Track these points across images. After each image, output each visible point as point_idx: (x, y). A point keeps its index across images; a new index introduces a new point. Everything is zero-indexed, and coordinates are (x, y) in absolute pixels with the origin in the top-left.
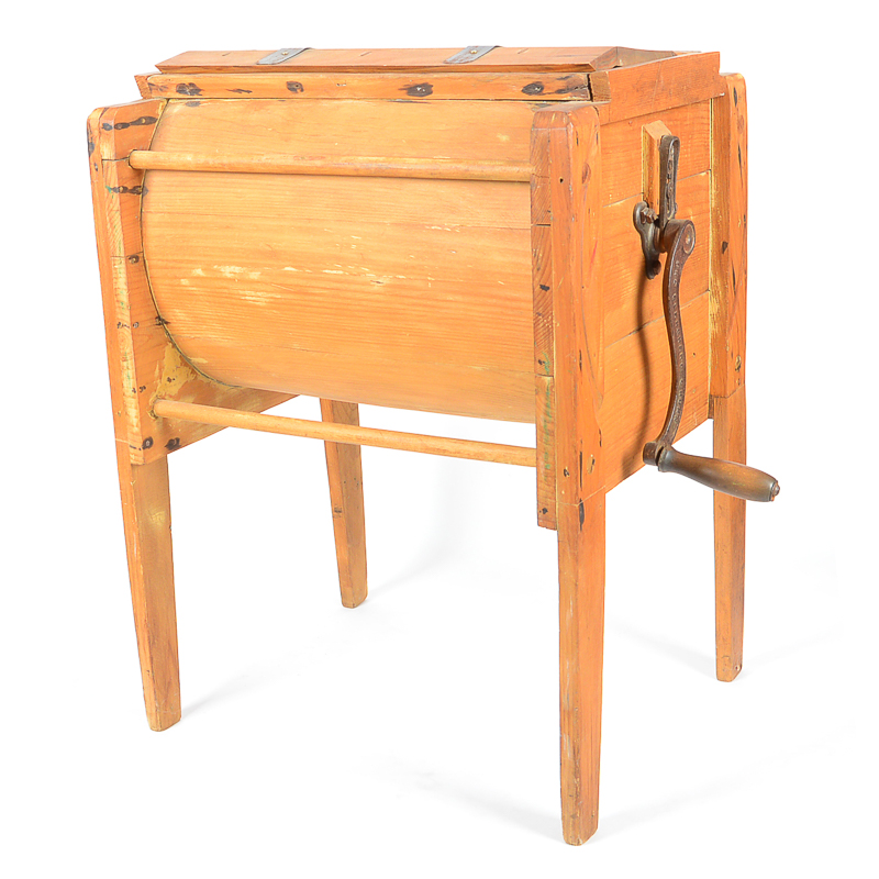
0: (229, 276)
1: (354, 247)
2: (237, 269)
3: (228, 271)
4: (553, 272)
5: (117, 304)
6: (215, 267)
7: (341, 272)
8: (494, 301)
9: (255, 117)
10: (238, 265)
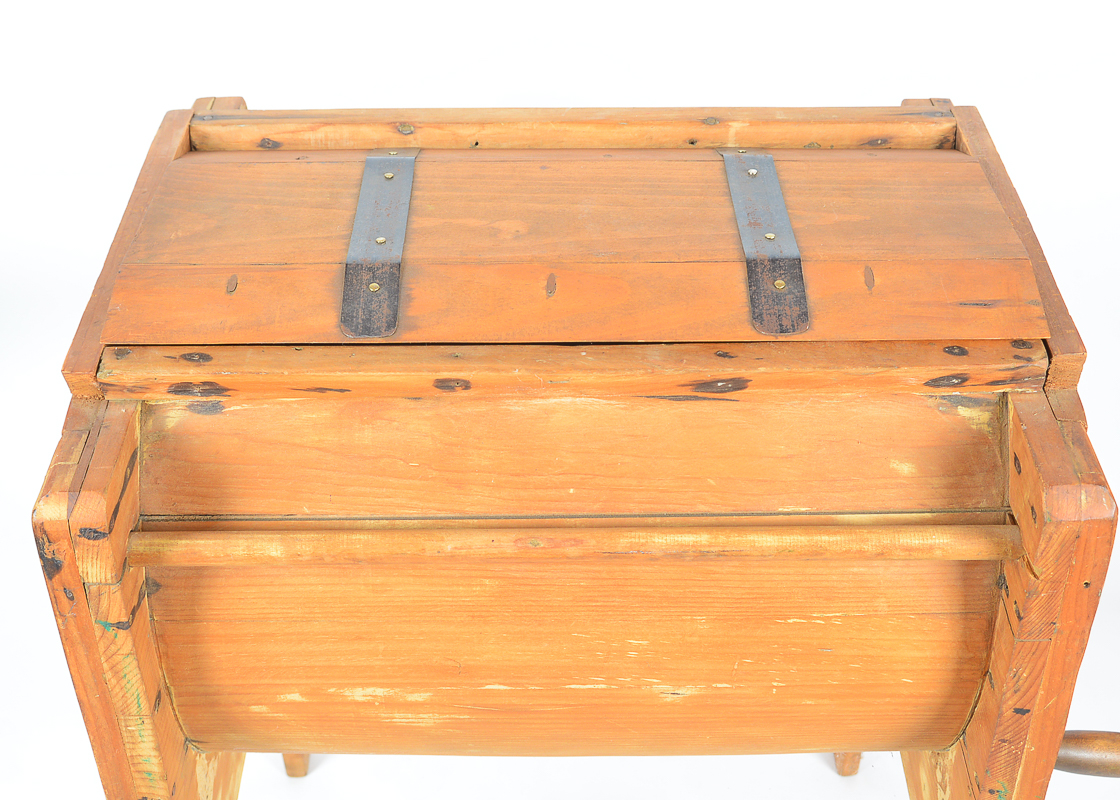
0: (361, 699)
1: (633, 654)
2: (380, 692)
3: (359, 694)
4: (1041, 692)
5: (136, 775)
6: (332, 690)
7: (604, 686)
8: (888, 700)
9: (366, 436)
10: (382, 686)
